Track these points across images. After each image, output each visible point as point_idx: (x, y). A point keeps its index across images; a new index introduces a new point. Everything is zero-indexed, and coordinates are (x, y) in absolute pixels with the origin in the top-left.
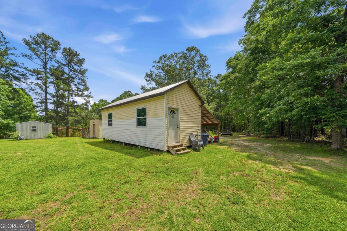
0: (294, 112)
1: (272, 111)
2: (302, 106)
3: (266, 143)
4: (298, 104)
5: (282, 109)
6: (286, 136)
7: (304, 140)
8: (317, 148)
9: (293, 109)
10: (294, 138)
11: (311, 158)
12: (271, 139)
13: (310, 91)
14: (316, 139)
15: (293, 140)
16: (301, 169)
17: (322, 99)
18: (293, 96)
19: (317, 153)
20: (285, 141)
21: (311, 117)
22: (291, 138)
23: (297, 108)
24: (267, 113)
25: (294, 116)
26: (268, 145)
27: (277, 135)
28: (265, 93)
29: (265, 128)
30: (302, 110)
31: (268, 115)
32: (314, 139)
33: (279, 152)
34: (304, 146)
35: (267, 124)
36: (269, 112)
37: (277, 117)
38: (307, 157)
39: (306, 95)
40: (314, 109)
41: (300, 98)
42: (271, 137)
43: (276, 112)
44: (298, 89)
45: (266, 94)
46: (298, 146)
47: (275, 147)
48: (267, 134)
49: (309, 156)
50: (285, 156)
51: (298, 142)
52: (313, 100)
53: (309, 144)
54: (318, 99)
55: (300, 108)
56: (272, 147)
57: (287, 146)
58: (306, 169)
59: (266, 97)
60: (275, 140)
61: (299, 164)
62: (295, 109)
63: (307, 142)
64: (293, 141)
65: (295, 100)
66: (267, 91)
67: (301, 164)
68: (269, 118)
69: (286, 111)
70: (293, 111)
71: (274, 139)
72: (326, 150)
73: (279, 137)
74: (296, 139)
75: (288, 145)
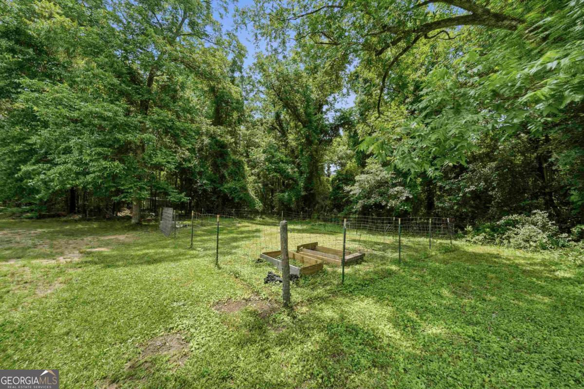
0: (89, 178)
1: (52, 171)
2: (100, 171)
3: (36, 228)
4: (94, 167)
5: (70, 170)
6: (79, 212)
7: (105, 217)
8: (118, 225)
9: (88, 173)
10: (91, 215)
11: (106, 238)
12: (48, 220)
13: (109, 154)
14: (119, 214)
15: (90, 218)
16: (91, 253)
17: (121, 166)
18: (89, 155)
19: (116, 231)
20: (76, 221)
21: (110, 186)
22: (86, 215)
23: (94, 172)
24: (39, 174)
25: (88, 183)
26: (39, 230)
27: (63, 213)
28: (37, 134)
29: (36, 200)
30: (99, 177)
31: (42, 176)
32: (117, 215)
33: (60, 238)
34: (103, 224)
35: (40, 193)
36: (44, 172)
37: (62, 183)
38: (102, 238)
39: (105, 158)
40: (114, 177)
41: (97, 160)
42: (49, 216)
43: (60, 174)
44: (96, 147)
45: (40, 135)
46: (95, 225)
47: (54, 232)
48: (40, 210)
49: (104, 236)
50: (71, 242)
51: (96, 220)
52: (113, 165)
53: (109, 222)
54: (117, 166)
55: (97, 174)
56: (48, 233)
57: (77, 227)
58: (96, 252)
59: (39, 141)
60: (57, 221)
61: (89, 248)
62: (91, 173)
63: (109, 219)
64: (89, 220)
65: (91, 160)
66: (43, 132)
67: (91, 248)
68: (46, 181)
69: (77, 174)
70: (87, 176)
71: (54, 219)
72: (126, 227)
73: (65, 216)
74: (94, 216)
75: (80, 226)
